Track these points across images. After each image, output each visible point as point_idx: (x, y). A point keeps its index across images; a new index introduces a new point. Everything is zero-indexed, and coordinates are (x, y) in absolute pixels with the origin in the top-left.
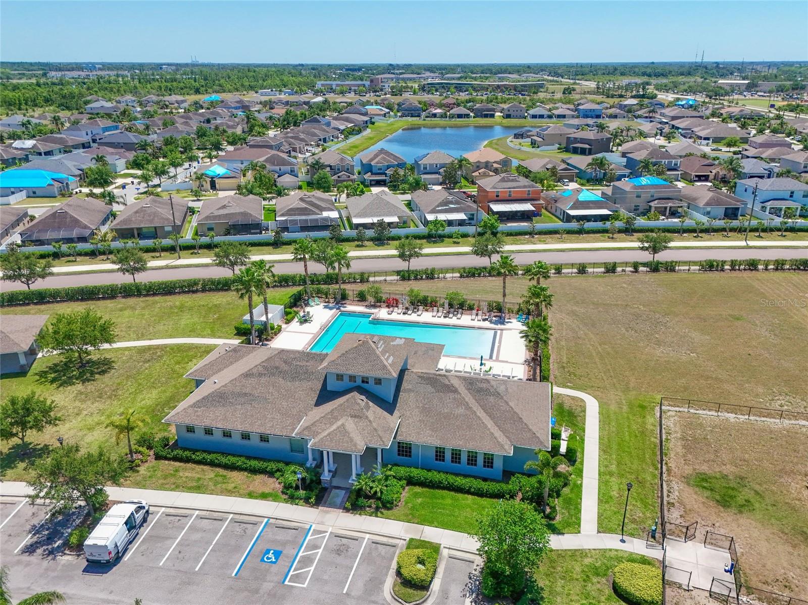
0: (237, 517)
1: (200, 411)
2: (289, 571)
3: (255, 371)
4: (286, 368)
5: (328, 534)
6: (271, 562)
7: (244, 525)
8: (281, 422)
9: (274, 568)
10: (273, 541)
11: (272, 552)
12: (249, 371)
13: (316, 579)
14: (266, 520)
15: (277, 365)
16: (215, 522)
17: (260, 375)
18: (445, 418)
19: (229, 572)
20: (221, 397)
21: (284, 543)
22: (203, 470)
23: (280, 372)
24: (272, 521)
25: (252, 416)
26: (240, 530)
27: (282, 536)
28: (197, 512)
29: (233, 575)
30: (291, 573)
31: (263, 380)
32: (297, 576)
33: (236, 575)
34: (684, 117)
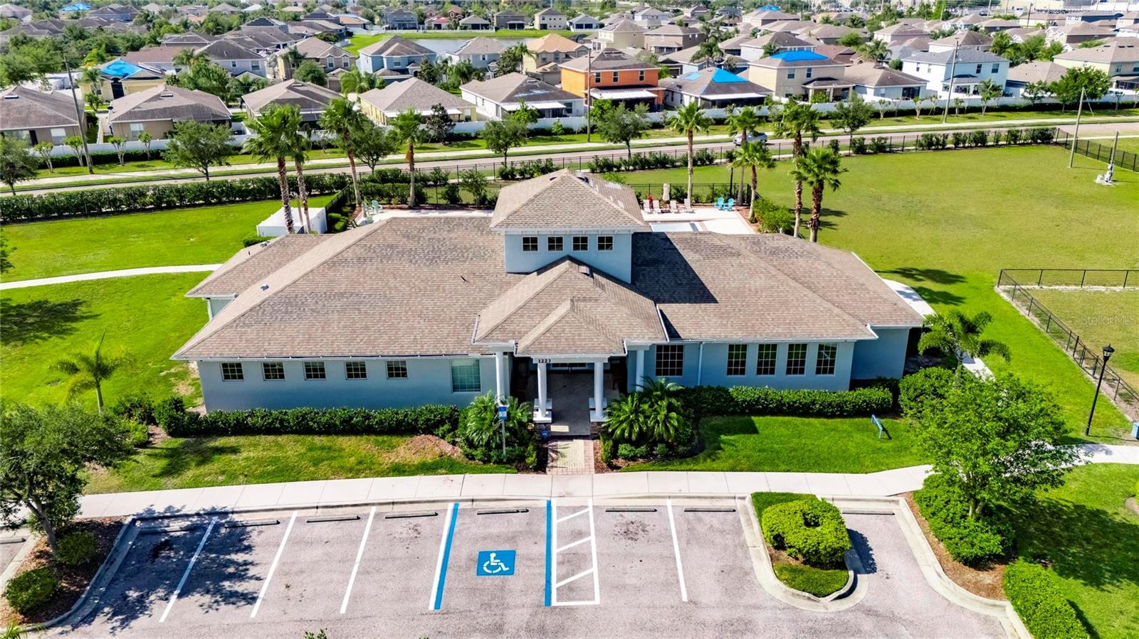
0: (388, 510)
1: (251, 333)
2: (548, 582)
3: (349, 255)
4: (410, 245)
5: (590, 510)
6: (502, 573)
7: (411, 520)
8: (430, 332)
9: (514, 582)
10: (485, 538)
11: (493, 555)
12: (337, 255)
13: (613, 587)
14: (451, 506)
15: (391, 241)
16: (342, 523)
17: (361, 260)
18: (736, 297)
19: (420, 604)
20: (290, 304)
21: (512, 538)
22: (277, 444)
23: (403, 253)
24: (462, 505)
25: (367, 328)
26: (405, 530)
27: (498, 526)
28: (295, 514)
29: (431, 607)
30: (555, 586)
31: (370, 268)
32: (570, 588)
33: (437, 605)
34: (776, 20)
